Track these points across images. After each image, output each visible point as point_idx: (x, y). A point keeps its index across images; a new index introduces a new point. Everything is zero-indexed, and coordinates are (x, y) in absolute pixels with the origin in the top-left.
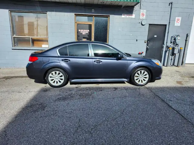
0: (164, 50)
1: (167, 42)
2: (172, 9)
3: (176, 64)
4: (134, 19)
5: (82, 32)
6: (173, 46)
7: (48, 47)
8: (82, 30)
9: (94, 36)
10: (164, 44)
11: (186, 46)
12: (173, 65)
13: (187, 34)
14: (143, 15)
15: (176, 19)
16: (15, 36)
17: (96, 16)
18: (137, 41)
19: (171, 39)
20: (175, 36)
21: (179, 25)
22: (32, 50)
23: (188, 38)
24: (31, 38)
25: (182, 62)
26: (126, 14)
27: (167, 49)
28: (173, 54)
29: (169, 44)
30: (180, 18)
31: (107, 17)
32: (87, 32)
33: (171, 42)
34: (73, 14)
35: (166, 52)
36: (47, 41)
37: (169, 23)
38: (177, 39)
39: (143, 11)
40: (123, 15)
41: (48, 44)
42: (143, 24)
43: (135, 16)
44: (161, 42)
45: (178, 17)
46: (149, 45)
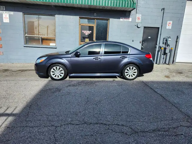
0: (157, 50)
1: (159, 43)
2: (164, 14)
3: (167, 62)
4: (131, 22)
5: (85, 33)
6: (165, 46)
7: (56, 46)
8: (85, 31)
9: (95, 36)
10: (157, 45)
11: (177, 47)
12: (165, 63)
13: (177, 36)
14: (139, 19)
15: (168, 22)
16: (26, 35)
17: (97, 19)
18: (133, 41)
19: (163, 40)
20: (167, 38)
21: (170, 28)
22: (41, 47)
23: (178, 39)
24: (41, 37)
25: (173, 61)
26: (124, 18)
27: (159, 49)
28: (165, 53)
29: (161, 45)
30: (171, 22)
31: (108, 20)
32: (90, 33)
33: (163, 43)
34: (78, 17)
35: (158, 51)
36: (54, 40)
37: (162, 26)
38: (168, 40)
39: (139, 16)
40: (122, 19)
41: (55, 43)
42: (139, 27)
43: (132, 19)
44: (154, 43)
45: (169, 21)
46: (144, 45)
